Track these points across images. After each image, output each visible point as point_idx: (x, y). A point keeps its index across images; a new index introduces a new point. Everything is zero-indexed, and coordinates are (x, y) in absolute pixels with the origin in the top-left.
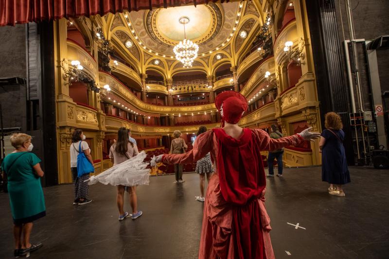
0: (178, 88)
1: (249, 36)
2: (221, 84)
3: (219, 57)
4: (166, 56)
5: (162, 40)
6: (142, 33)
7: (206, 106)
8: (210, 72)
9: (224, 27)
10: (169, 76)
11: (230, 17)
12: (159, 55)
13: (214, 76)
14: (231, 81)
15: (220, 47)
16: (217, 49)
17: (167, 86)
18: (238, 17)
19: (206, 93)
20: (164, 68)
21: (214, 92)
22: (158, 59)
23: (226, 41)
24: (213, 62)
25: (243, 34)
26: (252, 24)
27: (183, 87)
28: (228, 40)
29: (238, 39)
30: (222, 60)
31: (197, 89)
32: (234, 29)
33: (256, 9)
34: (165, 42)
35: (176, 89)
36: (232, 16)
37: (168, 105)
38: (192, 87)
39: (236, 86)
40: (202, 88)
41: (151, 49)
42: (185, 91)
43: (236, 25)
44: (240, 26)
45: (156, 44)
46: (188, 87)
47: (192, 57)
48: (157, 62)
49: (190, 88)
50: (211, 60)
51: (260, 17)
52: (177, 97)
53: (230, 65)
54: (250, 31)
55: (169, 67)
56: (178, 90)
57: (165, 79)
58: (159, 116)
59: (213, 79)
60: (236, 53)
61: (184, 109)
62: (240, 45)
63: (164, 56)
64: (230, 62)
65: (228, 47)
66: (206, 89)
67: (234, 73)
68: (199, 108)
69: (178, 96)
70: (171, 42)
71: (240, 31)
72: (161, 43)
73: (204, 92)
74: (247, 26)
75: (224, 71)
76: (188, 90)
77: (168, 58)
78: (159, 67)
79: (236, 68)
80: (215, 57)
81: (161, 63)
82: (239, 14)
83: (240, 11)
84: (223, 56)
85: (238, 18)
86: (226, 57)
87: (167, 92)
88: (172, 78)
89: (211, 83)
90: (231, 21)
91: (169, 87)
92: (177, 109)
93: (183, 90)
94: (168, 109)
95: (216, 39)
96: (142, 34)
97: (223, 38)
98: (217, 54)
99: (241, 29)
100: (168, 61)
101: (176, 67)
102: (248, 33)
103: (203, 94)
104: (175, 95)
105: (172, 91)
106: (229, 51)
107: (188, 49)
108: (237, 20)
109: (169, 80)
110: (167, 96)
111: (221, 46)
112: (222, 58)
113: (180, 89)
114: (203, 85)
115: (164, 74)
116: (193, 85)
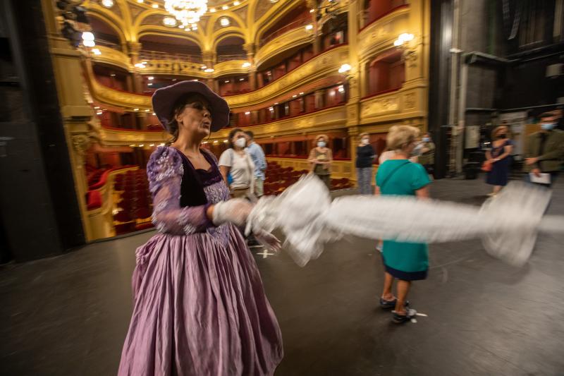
0: (154, 62)
1: (283, 1)
2: (229, 67)
3: (225, 22)
8: (208, 46)
10: (132, 37)
13: (215, 53)
14: (246, 66)
15: (229, 6)
16: (225, 7)
17: (130, 56)
20: (123, 19)
21: (216, 79)
24: (215, 29)
27: (162, 62)
29: (262, 1)
30: (230, 29)
31: (188, 71)
35: (151, 65)
37: (134, 92)
38: (180, 66)
39: (252, 75)
40: (196, 71)
42: (166, 71)
46: (173, 65)
47: (196, 10)
48: (107, 3)
49: (176, 67)
50: (211, 25)
52: (147, 79)
53: (243, 41)
55: (134, 18)
56: (154, 68)
57: (124, 43)
59: (212, 57)
60: (255, 21)
62: (263, 12)
64: (242, 34)
65: (244, 9)
66: (201, 72)
67: (250, 54)
69: (151, 78)
73: (197, 78)
75: (231, 47)
76: (173, 69)
78: (111, 14)
79: (254, 48)
80: (218, 22)
81: (117, 7)
84: (232, 21)
86: (237, 25)
87: (131, 68)
88: (140, 40)
89: (210, 64)
91: (136, 58)
93: (162, 69)
94: (138, 100)
98: (222, 17)
100: (132, 6)
101: (146, 21)
104: (145, 77)
105: (141, 66)
106: (243, 16)
109: (134, 44)
110: (131, 74)
111: (233, 4)
112: (231, 25)
113: (159, 66)
114: (197, 66)
115: (122, 31)
116: (182, 63)
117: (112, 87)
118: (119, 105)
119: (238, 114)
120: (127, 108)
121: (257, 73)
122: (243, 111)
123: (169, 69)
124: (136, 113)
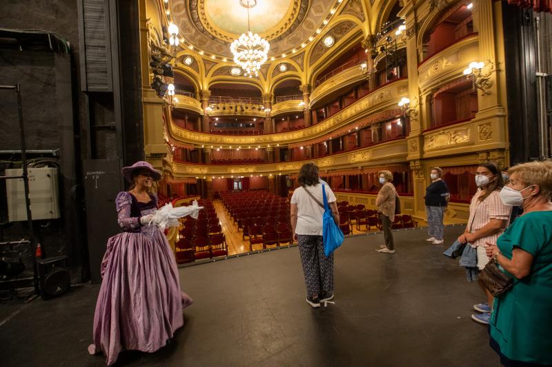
0: (221, 105)
1: (337, 45)
2: (285, 106)
3: (283, 68)
4: (205, 54)
5: (205, 26)
6: (178, 6)
7: (261, 138)
8: (267, 89)
9: (303, 25)
10: (205, 86)
11: (317, 11)
12: (195, 49)
13: (273, 94)
14: (301, 105)
15: (288, 54)
16: (284, 56)
17: (201, 101)
18: (330, 15)
19: (259, 118)
20: (198, 72)
21: (272, 118)
22: (191, 56)
23: (300, 47)
24: (274, 75)
25: (329, 41)
26: (346, 29)
27: (227, 105)
28: (303, 45)
29: (319, 46)
30: (287, 73)
31: (249, 111)
32: (318, 31)
33: (361, 8)
34: (209, 30)
35: (218, 108)
36: (322, 11)
37: (203, 131)
38: (242, 107)
39: (307, 113)
40: (256, 111)
41: (185, 38)
42: (230, 113)
43: (323, 25)
44: (327, 29)
45: (194, 31)
46: (236, 107)
47: (258, 60)
48: (188, 61)
49: (239, 109)
50: (270, 71)
51: (366, 22)
52: (215, 120)
53: (300, 83)
54: (340, 38)
55: (207, 72)
56: (220, 111)
57: (198, 91)
58: (192, 148)
59: (271, 99)
60: (310, 65)
61: (229, 139)
62: (319, 56)
63: (202, 53)
64: (298, 77)
65: (301, 55)
66: (261, 112)
67: (305, 94)
68: (252, 139)
69: (217, 119)
70: (218, 32)
71: (325, 35)
72: (203, 31)
73: (256, 117)
74: (337, 31)
75: (288, 89)
76: (236, 111)
77: (206, 58)
78: (190, 69)
79: (309, 88)
80: (277, 68)
81: (194, 64)
82: (333, 11)
83: (335, 7)
84: (289, 67)
85: (329, 17)
86: (294, 69)
87: (201, 112)
88: (210, 89)
89: (268, 105)
90: (317, 19)
91: (206, 103)
92: (219, 138)
93: (227, 111)
94: (205, 138)
95: (285, 40)
96: (177, 9)
97: (296, 42)
98: (281, 64)
99: (329, 34)
100: (206, 62)
101: (217, 73)
102: (336, 40)
103: (255, 120)
104: (212, 118)
105: (209, 110)
106: (300, 61)
107: (254, 48)
108: (327, 18)
109: (206, 92)
110: (202, 117)
111: (291, 52)
112: (288, 70)
113: (224, 109)
114: (257, 107)
115: (197, 82)
116: (244, 105)
117: (185, 127)
118: (189, 142)
119: (292, 149)
120: (195, 145)
121: (311, 111)
122: (298, 146)
123: (233, 110)
124: (202, 150)
